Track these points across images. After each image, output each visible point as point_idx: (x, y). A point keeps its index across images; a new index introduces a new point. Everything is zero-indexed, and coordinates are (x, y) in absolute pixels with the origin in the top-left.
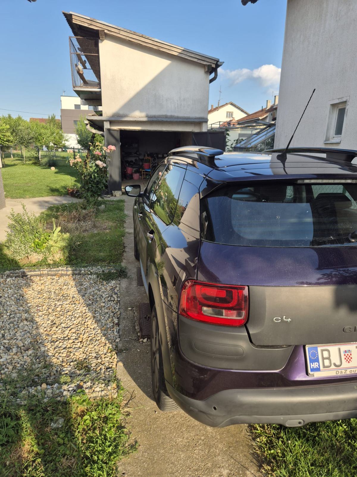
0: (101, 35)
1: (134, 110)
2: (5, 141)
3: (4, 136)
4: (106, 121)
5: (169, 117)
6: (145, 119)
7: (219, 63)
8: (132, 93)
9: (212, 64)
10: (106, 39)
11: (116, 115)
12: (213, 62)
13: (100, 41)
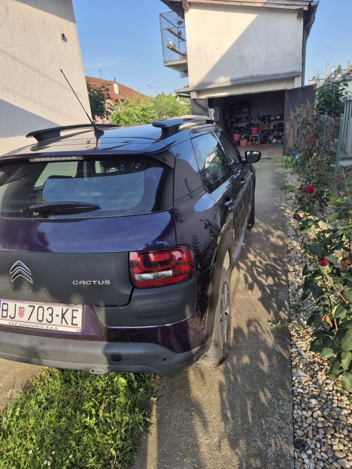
0: (184, 6)
1: (218, 76)
2: (150, 118)
3: (149, 113)
4: (192, 91)
5: (255, 77)
6: (229, 84)
7: (312, 4)
8: (216, 59)
9: (304, 7)
10: (190, 8)
11: (202, 84)
12: (304, 4)
13: (185, 11)
